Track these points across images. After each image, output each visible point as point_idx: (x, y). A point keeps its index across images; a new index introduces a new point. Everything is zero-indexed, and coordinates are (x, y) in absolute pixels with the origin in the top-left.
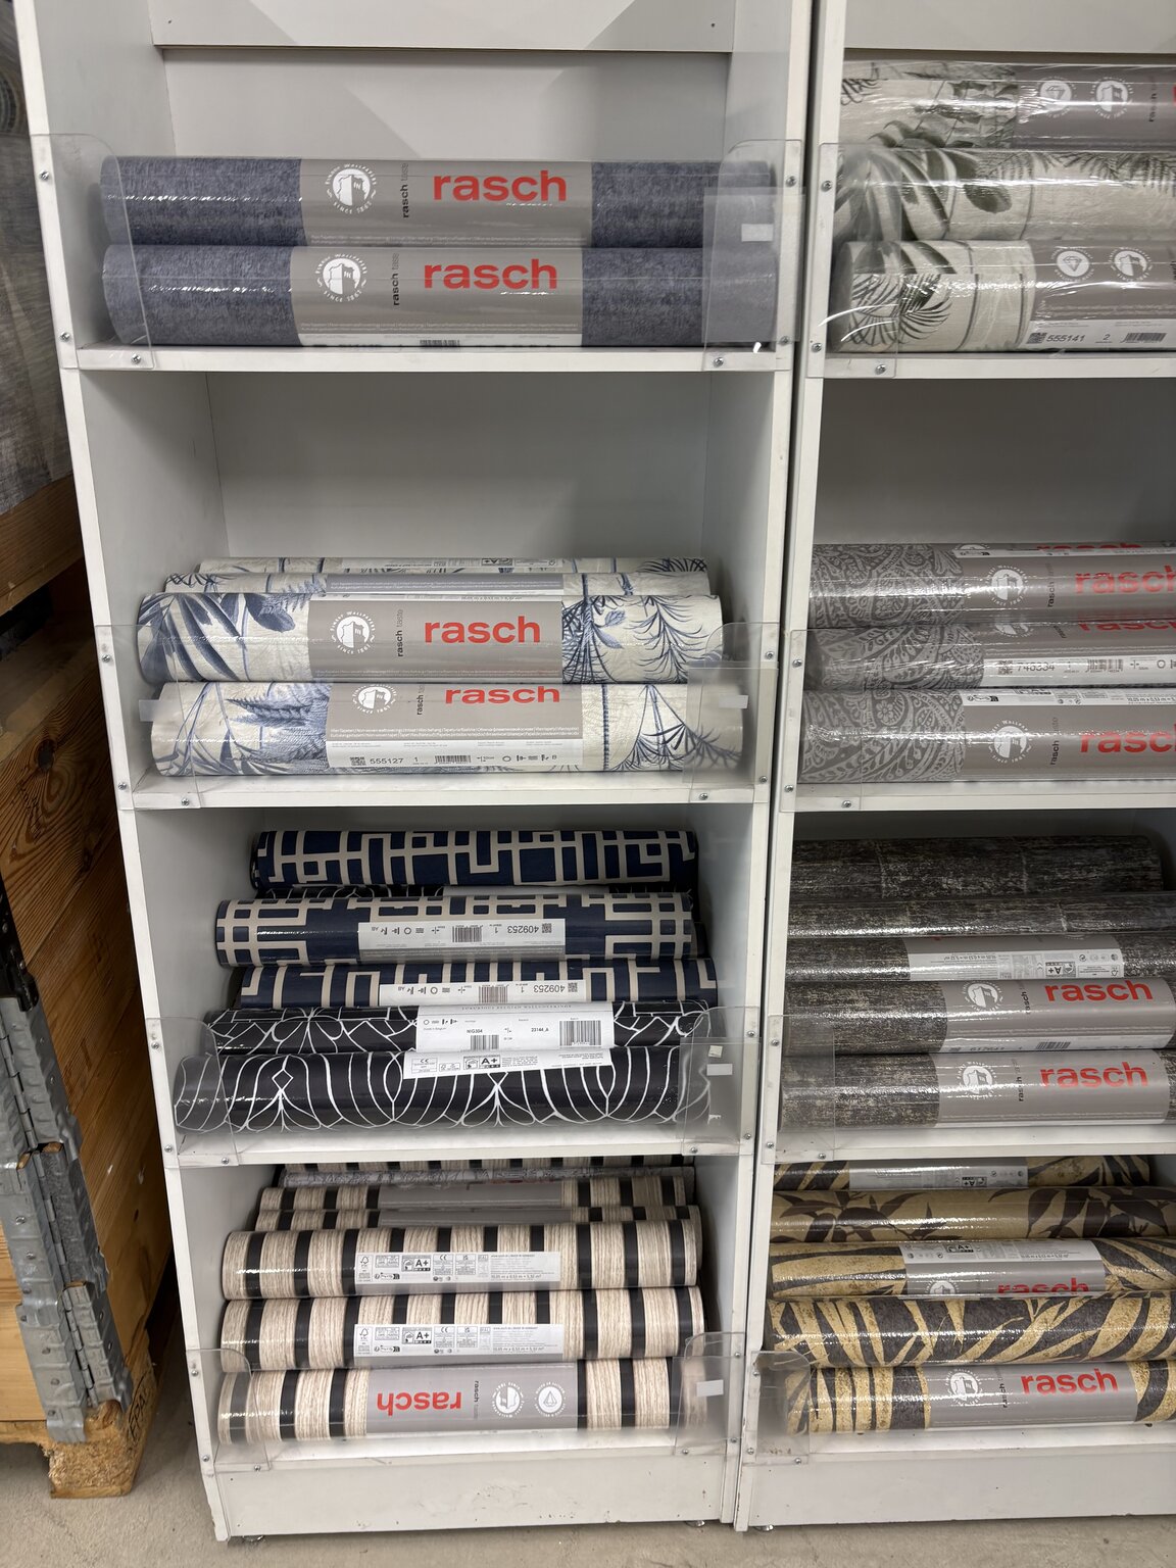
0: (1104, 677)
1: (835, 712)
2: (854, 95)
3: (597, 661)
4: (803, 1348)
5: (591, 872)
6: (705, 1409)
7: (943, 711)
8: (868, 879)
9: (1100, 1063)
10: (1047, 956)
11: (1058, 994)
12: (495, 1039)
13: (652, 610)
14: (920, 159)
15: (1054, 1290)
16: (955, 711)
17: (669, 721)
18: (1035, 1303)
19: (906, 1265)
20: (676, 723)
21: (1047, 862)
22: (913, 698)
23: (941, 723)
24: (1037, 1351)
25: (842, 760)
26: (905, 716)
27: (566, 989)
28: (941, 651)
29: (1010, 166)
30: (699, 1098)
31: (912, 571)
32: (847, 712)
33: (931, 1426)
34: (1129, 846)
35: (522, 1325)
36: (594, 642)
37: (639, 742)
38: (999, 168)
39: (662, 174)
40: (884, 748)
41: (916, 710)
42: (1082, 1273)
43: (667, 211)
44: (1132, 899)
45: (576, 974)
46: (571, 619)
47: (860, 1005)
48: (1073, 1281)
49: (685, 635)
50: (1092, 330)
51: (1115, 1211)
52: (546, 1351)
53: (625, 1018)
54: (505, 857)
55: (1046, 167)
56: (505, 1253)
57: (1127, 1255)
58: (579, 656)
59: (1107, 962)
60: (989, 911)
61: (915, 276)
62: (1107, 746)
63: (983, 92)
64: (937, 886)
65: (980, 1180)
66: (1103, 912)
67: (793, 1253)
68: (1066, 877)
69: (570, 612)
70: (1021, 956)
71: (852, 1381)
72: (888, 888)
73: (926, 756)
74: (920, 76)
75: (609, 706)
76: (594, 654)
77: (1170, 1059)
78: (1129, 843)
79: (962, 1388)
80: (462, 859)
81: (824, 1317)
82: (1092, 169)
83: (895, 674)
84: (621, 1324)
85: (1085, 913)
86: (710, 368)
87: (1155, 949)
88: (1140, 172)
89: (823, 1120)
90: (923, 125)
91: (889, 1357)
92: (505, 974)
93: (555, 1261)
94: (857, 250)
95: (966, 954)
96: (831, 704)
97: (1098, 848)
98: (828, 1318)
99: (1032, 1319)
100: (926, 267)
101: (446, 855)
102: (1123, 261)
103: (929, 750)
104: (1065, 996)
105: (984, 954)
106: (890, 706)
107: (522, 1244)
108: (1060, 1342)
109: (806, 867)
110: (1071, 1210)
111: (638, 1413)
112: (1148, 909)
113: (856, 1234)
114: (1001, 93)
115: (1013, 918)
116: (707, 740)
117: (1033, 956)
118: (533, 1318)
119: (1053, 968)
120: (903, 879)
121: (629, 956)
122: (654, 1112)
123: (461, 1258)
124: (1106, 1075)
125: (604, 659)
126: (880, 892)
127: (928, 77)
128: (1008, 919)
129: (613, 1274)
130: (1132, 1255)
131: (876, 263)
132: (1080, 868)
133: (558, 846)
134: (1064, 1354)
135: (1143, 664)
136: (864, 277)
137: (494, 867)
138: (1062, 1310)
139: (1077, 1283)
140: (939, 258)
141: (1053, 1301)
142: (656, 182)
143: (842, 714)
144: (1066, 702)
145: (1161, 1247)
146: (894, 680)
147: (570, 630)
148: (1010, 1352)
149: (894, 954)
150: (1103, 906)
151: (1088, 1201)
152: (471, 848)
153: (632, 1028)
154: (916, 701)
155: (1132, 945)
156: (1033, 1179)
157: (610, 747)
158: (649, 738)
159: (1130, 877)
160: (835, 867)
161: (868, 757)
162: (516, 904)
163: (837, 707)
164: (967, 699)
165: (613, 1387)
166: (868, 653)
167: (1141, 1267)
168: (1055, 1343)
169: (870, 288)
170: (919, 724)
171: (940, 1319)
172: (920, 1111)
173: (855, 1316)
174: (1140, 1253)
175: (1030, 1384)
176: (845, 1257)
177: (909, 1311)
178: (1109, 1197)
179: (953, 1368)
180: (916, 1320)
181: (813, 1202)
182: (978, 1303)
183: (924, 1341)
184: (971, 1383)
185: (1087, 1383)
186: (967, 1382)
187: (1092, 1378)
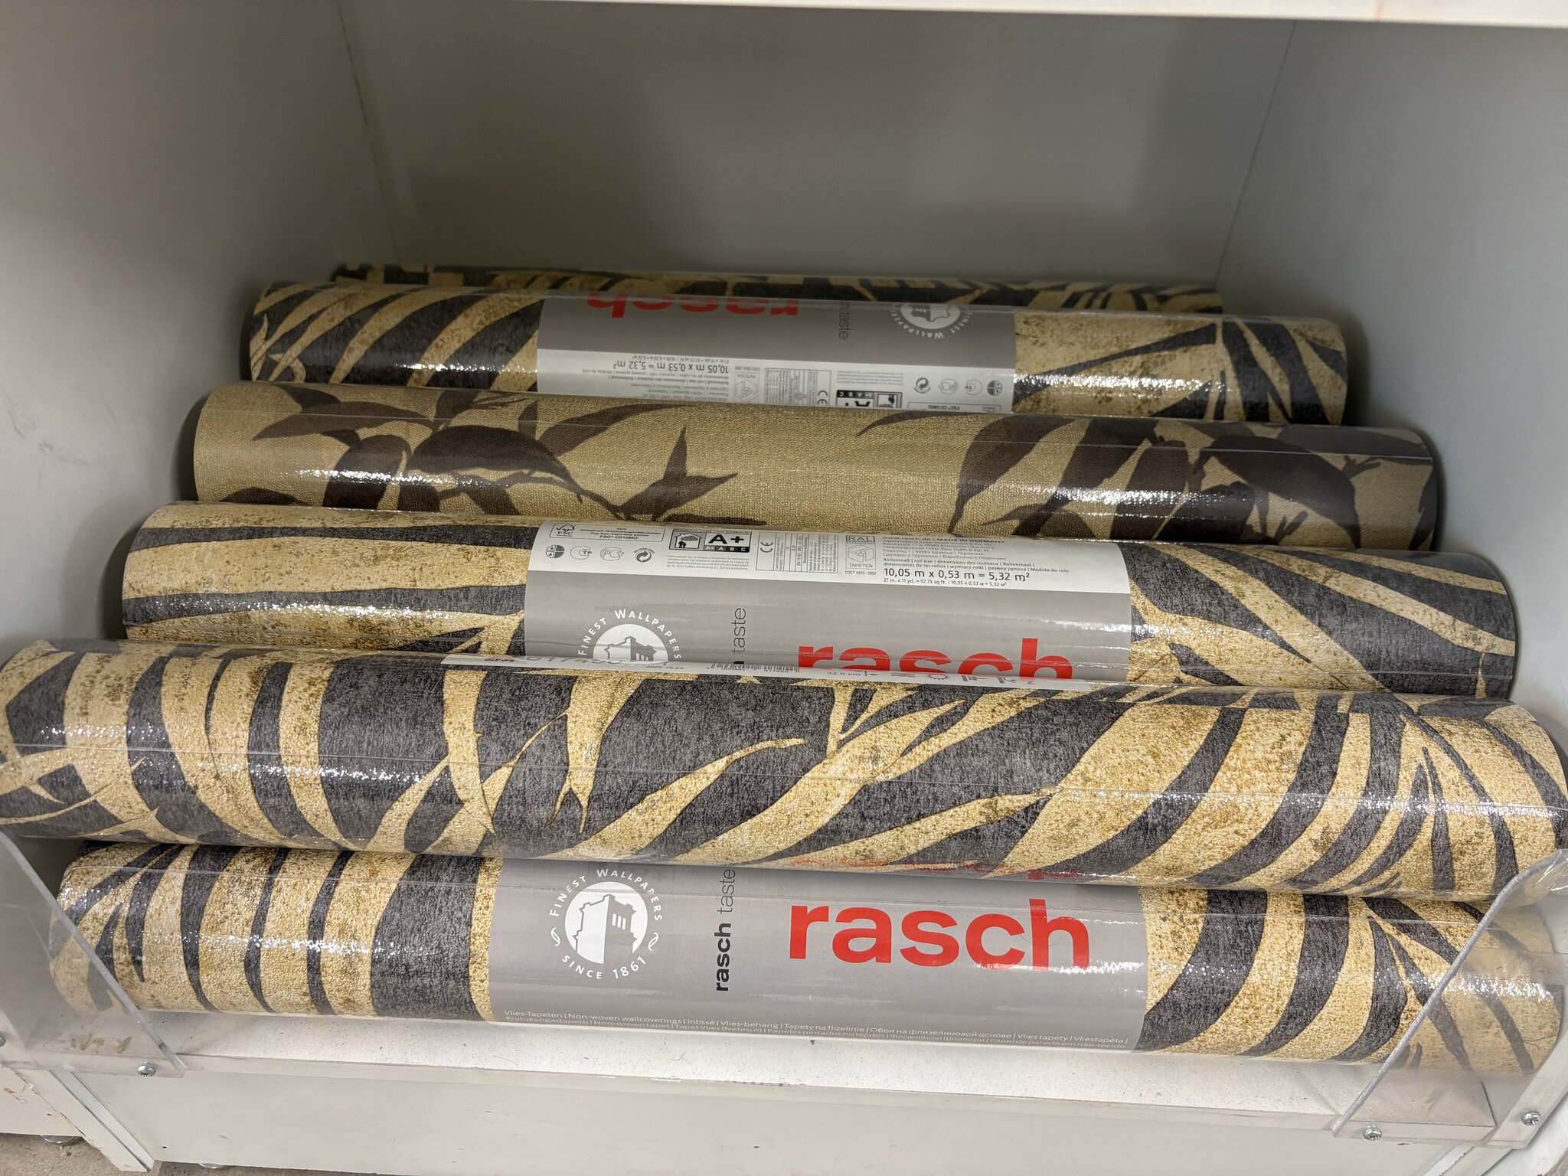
15: (966, 669)
18: (861, 698)
19: (533, 574)
24: (832, 842)
33: (496, 1015)
48: (1030, 646)
51: (1218, 474)
57: (1213, 585)
65: (884, 400)
79: (595, 920)
81: (156, 699)
91: (359, 825)
98: (167, 705)
99: (832, 745)
108: (909, 821)
130: (1228, 586)
134: (922, 856)
138: (942, 724)
139: (1040, 654)
141: (924, 697)
148: (747, 840)
151: (1146, 445)
167: (1249, 621)
168: (893, 822)
171: (530, 727)
173: (261, 702)
174: (1256, 583)
175: (814, 929)
176: (357, 542)
177: (440, 700)
178: (1207, 441)
179: (592, 867)
180: (447, 729)
181: (365, 407)
182: (681, 687)
183: (462, 794)
184: (627, 911)
185: (995, 941)
186: (615, 907)
187: (1014, 928)
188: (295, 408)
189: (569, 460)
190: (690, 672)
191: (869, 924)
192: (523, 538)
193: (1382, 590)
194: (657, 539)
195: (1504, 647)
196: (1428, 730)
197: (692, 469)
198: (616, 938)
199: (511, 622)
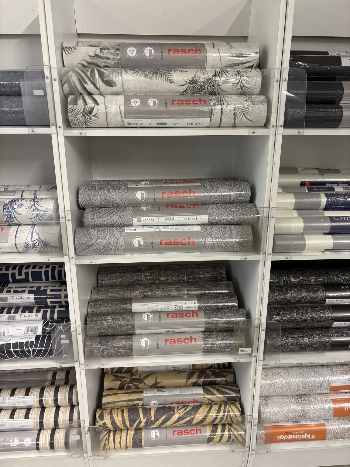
0: (169, 222)
1: (85, 234)
2: (69, 51)
3: (15, 219)
4: (104, 424)
5: (53, 278)
6: (75, 444)
7: (118, 234)
8: (138, 278)
9: (183, 337)
10: (175, 303)
11: (170, 316)
12: (4, 333)
13: (32, 203)
14: (88, 71)
15: (188, 403)
16: (122, 234)
17: (35, 237)
18: (178, 407)
19: (144, 396)
20: (37, 238)
21: (192, 272)
22: (110, 230)
23: (117, 237)
24: (176, 423)
25: (88, 249)
26: (106, 236)
27: (35, 315)
28: (121, 215)
29: (115, 74)
30: (60, 350)
31: (112, 191)
32: (89, 234)
33: (144, 447)
34: (217, 267)
35: (20, 419)
36: (13, 213)
37: (26, 244)
38: (112, 74)
39: (12, 74)
40: (100, 245)
41: (110, 233)
42: (196, 398)
43: (14, 86)
44: (208, 284)
45: (38, 311)
46: (6, 206)
47: (109, 321)
48: (194, 400)
49: (41, 211)
50: (145, 122)
51: (212, 377)
52: (27, 427)
53: (46, 325)
54: (27, 274)
55: (126, 74)
56: (16, 397)
57: (211, 391)
58: (9, 217)
59: (193, 305)
60: (164, 289)
61: (87, 106)
62: (168, 244)
63: (109, 51)
64: (159, 280)
65: (177, 368)
66: (198, 288)
67: (110, 394)
68: (198, 276)
69: (6, 204)
70: (167, 303)
71: (121, 434)
72: (144, 281)
73: (113, 247)
74: (91, 46)
75: (18, 233)
76: (14, 217)
77: (205, 335)
78: (218, 266)
79: (154, 434)
80: (13, 275)
81: (112, 414)
82: (140, 75)
83: (106, 222)
84: (51, 418)
85: (193, 289)
86: (31, 133)
87: (208, 300)
88: (155, 75)
89: (98, 356)
90: (92, 61)
91: (131, 426)
92: (16, 312)
93: (33, 399)
94: (70, 98)
95: (150, 303)
96: (84, 232)
97: (208, 267)
98: (113, 415)
99: (176, 413)
100: (90, 103)
101: (8, 273)
102: (151, 102)
103: (114, 245)
104: (172, 317)
105: (155, 303)
106: (102, 232)
107: (22, 394)
108: (183, 420)
109: (120, 275)
110: (199, 377)
111: (55, 445)
112: (212, 287)
113: (134, 387)
114: (115, 51)
115: (171, 290)
116: (47, 243)
117: (170, 303)
118: (24, 417)
119: (176, 307)
120: (149, 278)
121: (57, 305)
122: (47, 355)
123: (2, 399)
124: (184, 340)
125: (17, 218)
126: (142, 282)
127: (93, 46)
128: (169, 291)
129: (50, 402)
130: (212, 391)
131: (75, 102)
132: (202, 274)
133: (43, 270)
134: (185, 423)
135: (180, 219)
136: (71, 106)
137: (23, 277)
138: (185, 409)
139: (195, 400)
140: (95, 101)
141: (184, 407)
142: (10, 77)
143: (87, 235)
144: (156, 230)
145: (222, 388)
146: (106, 224)
147: (6, 210)
148: (168, 423)
149: (128, 304)
150: (199, 286)
151: (205, 374)
152: (16, 271)
153: (47, 328)
154: (111, 231)
155: (201, 299)
156: (193, 367)
157: (17, 245)
158: (29, 243)
159: (217, 276)
160: (128, 275)
161: (95, 248)
162: (20, 290)
163: (86, 233)
164: (127, 230)
165: (48, 438)
166: (98, 216)
167: (215, 395)
168: (182, 420)
169: (73, 110)
170: (111, 238)
171: (148, 414)
172: (127, 353)
173: (122, 414)
174: (215, 390)
175: (175, 433)
176: (126, 394)
177: (139, 411)
178: (211, 373)
179: (153, 428)
180: (140, 414)
181: (122, 377)
182: (161, 408)
183: (142, 421)
184: (157, 433)
185: (192, 432)
186: (156, 432)
187: (194, 430)
188: (114, 378)
189: (145, 381)
190: (161, 406)
191: (180, 432)
192: (142, 392)
193: (227, 390)
194: (156, 390)
195: (239, 395)
196: (229, 406)
197: (158, 381)
198: (156, 436)
199: (142, 402)
